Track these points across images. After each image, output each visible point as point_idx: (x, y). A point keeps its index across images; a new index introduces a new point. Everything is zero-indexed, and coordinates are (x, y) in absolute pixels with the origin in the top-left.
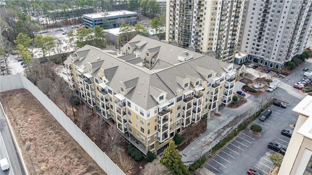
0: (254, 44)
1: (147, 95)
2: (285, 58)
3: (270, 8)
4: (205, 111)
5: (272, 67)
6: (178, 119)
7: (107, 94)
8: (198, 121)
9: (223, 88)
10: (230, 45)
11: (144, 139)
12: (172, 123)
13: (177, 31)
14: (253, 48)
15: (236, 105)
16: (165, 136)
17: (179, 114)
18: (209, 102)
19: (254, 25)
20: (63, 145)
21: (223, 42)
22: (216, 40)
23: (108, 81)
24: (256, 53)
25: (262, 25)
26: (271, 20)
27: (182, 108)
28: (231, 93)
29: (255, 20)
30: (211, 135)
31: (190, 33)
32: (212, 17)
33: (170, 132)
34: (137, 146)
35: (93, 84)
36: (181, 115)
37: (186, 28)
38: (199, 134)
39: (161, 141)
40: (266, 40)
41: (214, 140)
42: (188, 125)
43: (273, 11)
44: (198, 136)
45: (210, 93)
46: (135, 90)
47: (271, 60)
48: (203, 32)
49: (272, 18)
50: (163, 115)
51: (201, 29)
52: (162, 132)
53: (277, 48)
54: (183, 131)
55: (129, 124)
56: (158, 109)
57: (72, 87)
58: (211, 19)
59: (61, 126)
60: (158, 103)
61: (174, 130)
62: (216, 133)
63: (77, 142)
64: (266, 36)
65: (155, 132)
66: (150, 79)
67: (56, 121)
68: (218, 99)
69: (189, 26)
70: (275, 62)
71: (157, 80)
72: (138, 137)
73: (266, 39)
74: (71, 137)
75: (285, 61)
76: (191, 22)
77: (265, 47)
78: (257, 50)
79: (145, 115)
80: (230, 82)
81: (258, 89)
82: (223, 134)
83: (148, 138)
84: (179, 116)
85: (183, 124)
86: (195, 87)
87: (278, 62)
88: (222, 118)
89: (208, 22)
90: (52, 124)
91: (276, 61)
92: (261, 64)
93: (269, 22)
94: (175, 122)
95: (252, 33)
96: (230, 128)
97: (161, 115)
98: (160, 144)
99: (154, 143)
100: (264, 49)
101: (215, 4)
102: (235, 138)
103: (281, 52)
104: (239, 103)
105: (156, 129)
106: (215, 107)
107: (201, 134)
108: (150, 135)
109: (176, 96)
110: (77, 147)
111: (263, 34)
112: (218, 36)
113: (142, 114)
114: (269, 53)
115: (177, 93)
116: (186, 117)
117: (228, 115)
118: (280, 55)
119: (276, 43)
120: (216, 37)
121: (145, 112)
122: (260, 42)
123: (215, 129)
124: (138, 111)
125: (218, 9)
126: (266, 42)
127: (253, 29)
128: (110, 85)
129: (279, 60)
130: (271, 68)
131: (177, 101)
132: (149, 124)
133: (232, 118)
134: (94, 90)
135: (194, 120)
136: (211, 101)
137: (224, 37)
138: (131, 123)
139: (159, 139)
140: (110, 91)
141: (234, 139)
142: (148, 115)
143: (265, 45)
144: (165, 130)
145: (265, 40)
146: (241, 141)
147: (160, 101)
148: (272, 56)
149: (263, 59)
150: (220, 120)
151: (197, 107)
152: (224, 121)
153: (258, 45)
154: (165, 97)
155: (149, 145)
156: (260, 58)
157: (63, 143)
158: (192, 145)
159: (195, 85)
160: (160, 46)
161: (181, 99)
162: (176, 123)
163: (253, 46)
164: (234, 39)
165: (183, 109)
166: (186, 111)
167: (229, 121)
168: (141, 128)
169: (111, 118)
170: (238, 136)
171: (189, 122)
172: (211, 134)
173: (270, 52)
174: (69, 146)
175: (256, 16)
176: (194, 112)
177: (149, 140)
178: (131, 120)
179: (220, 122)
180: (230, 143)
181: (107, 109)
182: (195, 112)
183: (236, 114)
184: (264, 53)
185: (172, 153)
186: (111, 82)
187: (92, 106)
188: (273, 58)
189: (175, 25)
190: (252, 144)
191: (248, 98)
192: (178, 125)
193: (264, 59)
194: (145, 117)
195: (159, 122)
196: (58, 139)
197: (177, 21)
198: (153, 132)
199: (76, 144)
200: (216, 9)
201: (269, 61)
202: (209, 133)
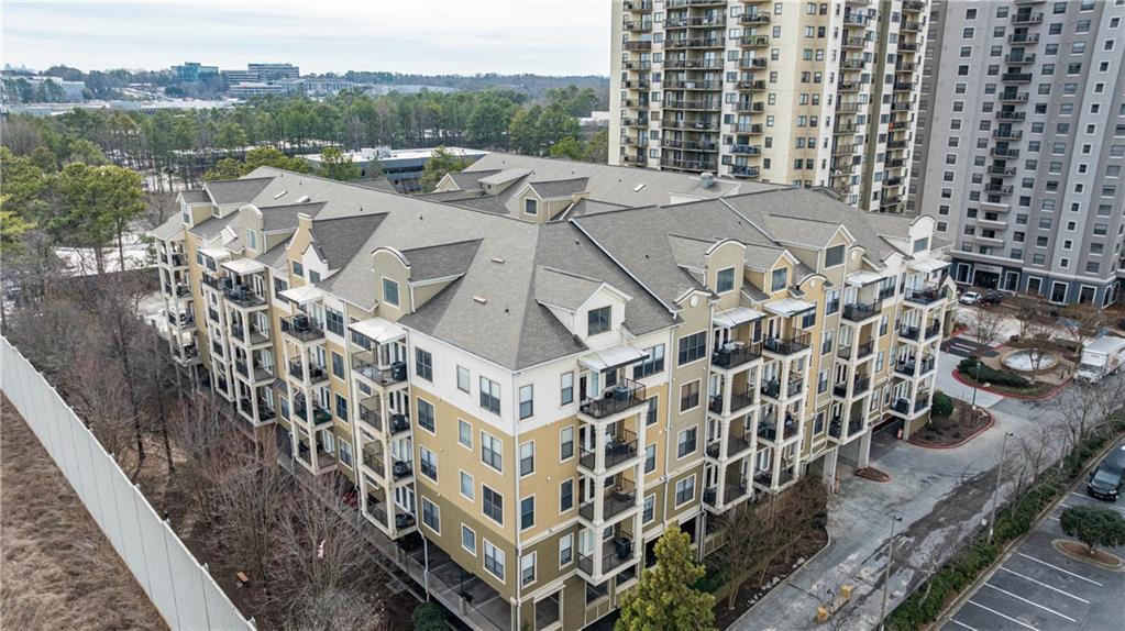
0: (972, 213)
1: (523, 306)
2: (1116, 260)
3: (1031, 60)
4: (813, 445)
5: (1061, 299)
6: (688, 461)
7: (322, 341)
8: (785, 485)
9: (893, 333)
10: (882, 203)
11: (501, 557)
12: (656, 482)
13: (654, 144)
14: (970, 230)
15: (946, 433)
16: (618, 547)
17: (692, 434)
18: (829, 397)
19: (969, 133)
20: (62, 606)
21: (854, 183)
22: (824, 167)
23: (329, 269)
24: (983, 249)
25: (1005, 130)
26: (1041, 109)
27: (705, 399)
28: (928, 364)
29: (972, 114)
30: (852, 562)
31: (712, 146)
32: (807, 66)
33: (645, 530)
34: (466, 614)
35: (266, 307)
36: (702, 441)
37: (694, 126)
38: (794, 558)
39: (598, 578)
40: (1027, 192)
41: (877, 586)
42: (737, 502)
43: (1048, 70)
44: (789, 571)
45: (835, 349)
46: (460, 290)
47: (1059, 271)
48: (767, 132)
49: (1043, 99)
50: (610, 414)
51: (762, 121)
52: (606, 519)
53: (1080, 218)
54: (711, 537)
55: (421, 487)
56: (583, 381)
57: (182, 352)
58: (800, 77)
59: (88, 516)
60: (578, 345)
61: (667, 523)
62: (878, 554)
63: (143, 592)
64: (1024, 173)
65: (563, 519)
66: (539, 240)
67: (71, 497)
68: (872, 386)
69: (706, 116)
70: (1073, 277)
71: (576, 247)
72: (467, 554)
73: (1025, 185)
74: (120, 566)
75: (1117, 273)
76: (715, 99)
77: (1022, 219)
78: (991, 233)
79: (509, 406)
80: (926, 304)
81: (1031, 373)
82: (918, 559)
83: (525, 552)
84: (690, 446)
85: (710, 498)
86: (771, 294)
87: (1091, 278)
88: (893, 488)
89: (792, 88)
90: (45, 508)
91: (1077, 274)
92: (1014, 293)
93: (1033, 117)
94: (669, 476)
95: (964, 169)
96: (947, 531)
97: (597, 413)
98: (591, 598)
99: (556, 585)
100: (1021, 228)
101: (818, 12)
102: (989, 577)
103: (1096, 232)
104: (961, 427)
105: (566, 503)
106: (860, 428)
107: (801, 560)
108: (538, 535)
109: (675, 322)
110: (137, 616)
111: (1009, 166)
112: (832, 152)
113: (490, 403)
114: (1042, 240)
115: (679, 307)
116: (729, 455)
117: (924, 476)
118: (1097, 247)
119: (1071, 196)
120: (823, 154)
121: (508, 390)
122: (998, 202)
123: (869, 535)
124: (468, 393)
125: (830, 33)
126: (1025, 201)
127: (966, 151)
128: (333, 287)
129: (1092, 267)
130: (1060, 303)
131: (683, 359)
132: (528, 465)
133: (944, 488)
134: (268, 341)
135: (765, 479)
136: (840, 392)
137: (857, 160)
138: (434, 476)
139: (587, 565)
140: (335, 322)
141: (985, 578)
142: (527, 409)
143: (1024, 210)
144: (617, 513)
145: (1020, 191)
146: (1026, 589)
147: (590, 334)
148: (1060, 253)
149: (1020, 270)
150: (883, 497)
151: (784, 402)
152: (908, 501)
153: (990, 216)
154: (618, 317)
155: (527, 597)
156: (1005, 268)
157: (64, 595)
158: (763, 613)
159: (767, 284)
160: (587, 179)
161: (702, 353)
162: (678, 489)
163: (971, 221)
164: (896, 181)
165: (711, 409)
166: (728, 416)
167: (933, 502)
168: (487, 491)
169: (339, 474)
170: (1000, 566)
171: (742, 491)
172: (853, 557)
173: (1046, 239)
174: (88, 611)
175: (974, 99)
176: (767, 432)
177: (527, 562)
178: (434, 461)
179: (885, 503)
180: (967, 599)
181: (318, 422)
182: (772, 435)
183: (961, 470)
184: (1018, 245)
185: (676, 613)
186: (343, 273)
187: (255, 421)
188: (1064, 263)
189: (645, 122)
190: (1094, 608)
191: (997, 409)
192: (684, 496)
193: (1024, 269)
194: (507, 422)
195: (589, 462)
196: (46, 578)
197: (655, 106)
198: (553, 521)
199: (134, 600)
200: (821, 35)
201: (1047, 278)
202: (846, 555)
